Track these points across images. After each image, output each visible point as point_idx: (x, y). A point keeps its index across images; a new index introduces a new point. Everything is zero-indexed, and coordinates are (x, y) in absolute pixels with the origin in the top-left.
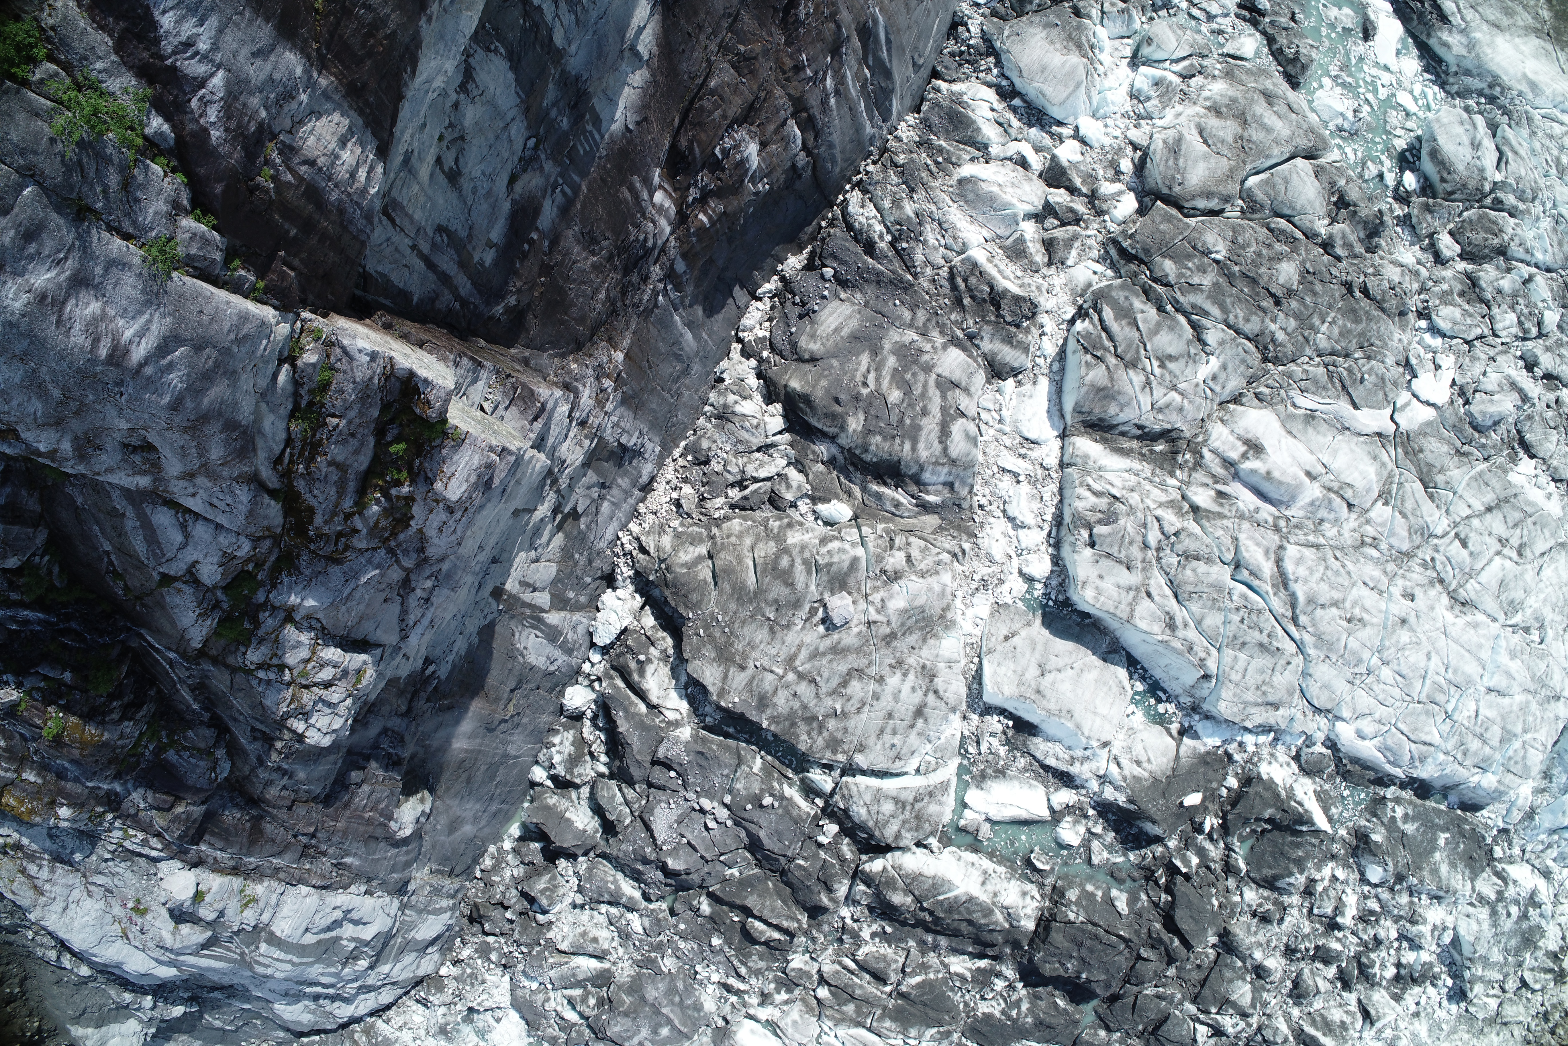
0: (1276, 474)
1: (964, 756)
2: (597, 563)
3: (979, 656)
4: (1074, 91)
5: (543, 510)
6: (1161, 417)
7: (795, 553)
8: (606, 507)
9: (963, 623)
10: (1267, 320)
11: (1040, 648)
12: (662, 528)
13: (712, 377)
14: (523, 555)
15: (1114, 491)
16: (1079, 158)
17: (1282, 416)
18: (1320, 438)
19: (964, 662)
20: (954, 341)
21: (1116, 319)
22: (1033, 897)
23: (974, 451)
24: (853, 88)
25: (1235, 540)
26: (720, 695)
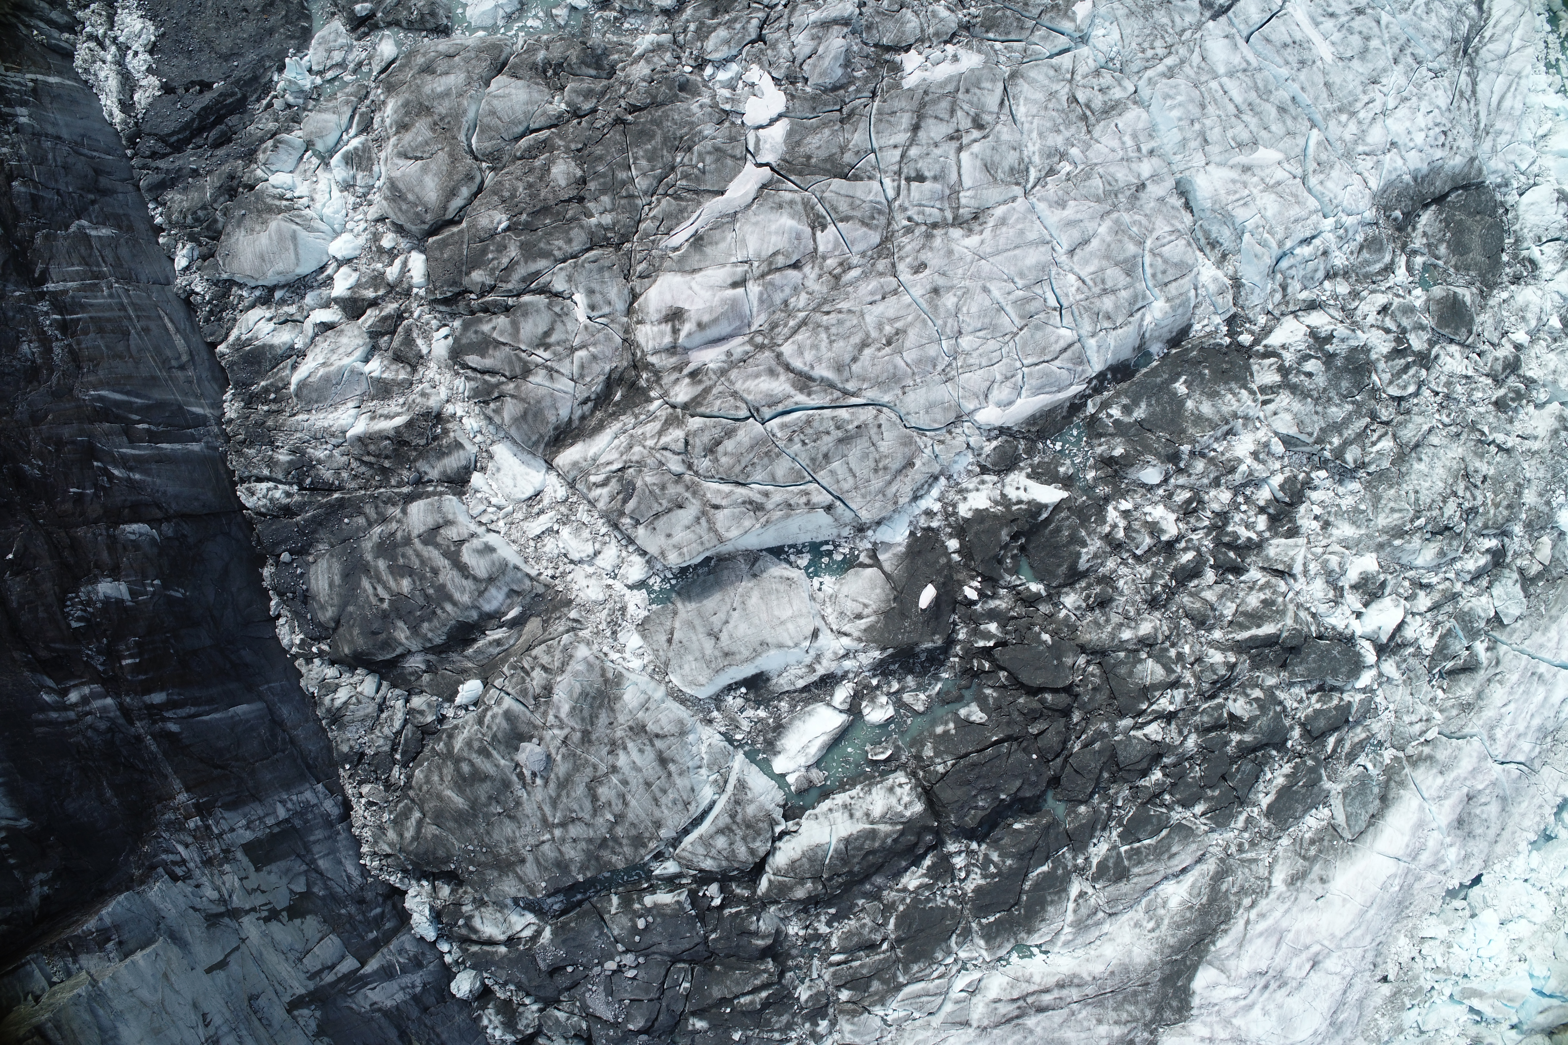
0: (706, 318)
1: (741, 746)
2: (369, 895)
3: (667, 673)
4: (296, 243)
6: (588, 379)
7: (465, 754)
8: (323, 864)
9: (630, 665)
10: (586, 221)
11: (697, 622)
12: (381, 828)
15: (615, 467)
16: (355, 276)
17: (675, 267)
18: (723, 246)
19: (661, 689)
20: (410, 498)
21: (483, 356)
22: (900, 785)
24: (144, 451)
25: (735, 394)
26: (532, 891)
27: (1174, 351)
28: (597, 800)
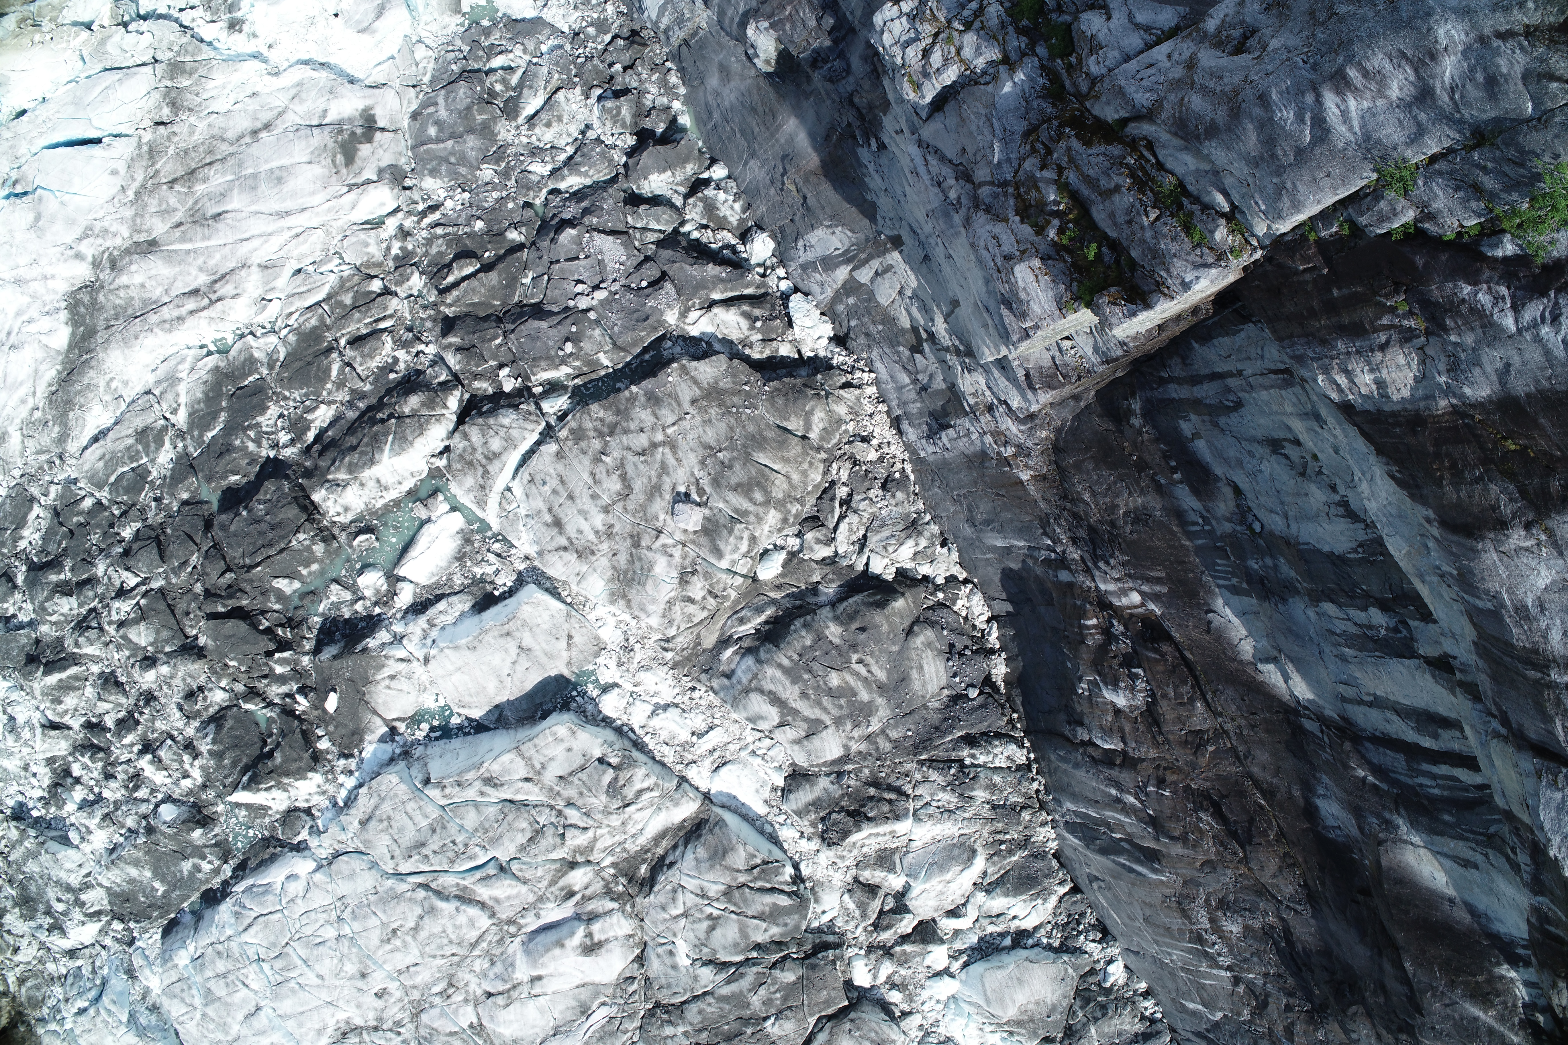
0: (557, 951)
1: (495, 536)
2: (862, 340)
3: (570, 604)
4: (985, 995)
5: (940, 327)
6: (669, 887)
7: (760, 510)
8: (905, 379)
9: (607, 609)
10: (689, 1028)
11: (544, 659)
12: (854, 413)
13: (951, 538)
14: (914, 284)
15: (632, 808)
16: (927, 963)
17: (602, 989)
18: (562, 1007)
19: (575, 588)
20: (846, 758)
21: (775, 904)
22: (339, 514)
23: (744, 715)
24: (1112, 815)
25: (525, 882)
26: (683, 368)
27: (172, 916)
28: (620, 476)
